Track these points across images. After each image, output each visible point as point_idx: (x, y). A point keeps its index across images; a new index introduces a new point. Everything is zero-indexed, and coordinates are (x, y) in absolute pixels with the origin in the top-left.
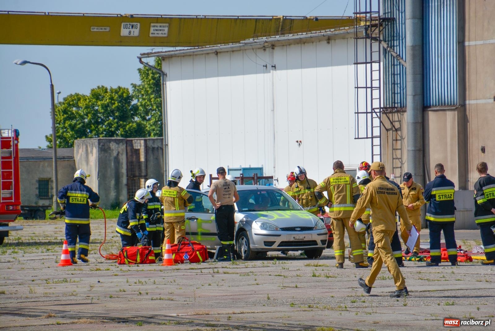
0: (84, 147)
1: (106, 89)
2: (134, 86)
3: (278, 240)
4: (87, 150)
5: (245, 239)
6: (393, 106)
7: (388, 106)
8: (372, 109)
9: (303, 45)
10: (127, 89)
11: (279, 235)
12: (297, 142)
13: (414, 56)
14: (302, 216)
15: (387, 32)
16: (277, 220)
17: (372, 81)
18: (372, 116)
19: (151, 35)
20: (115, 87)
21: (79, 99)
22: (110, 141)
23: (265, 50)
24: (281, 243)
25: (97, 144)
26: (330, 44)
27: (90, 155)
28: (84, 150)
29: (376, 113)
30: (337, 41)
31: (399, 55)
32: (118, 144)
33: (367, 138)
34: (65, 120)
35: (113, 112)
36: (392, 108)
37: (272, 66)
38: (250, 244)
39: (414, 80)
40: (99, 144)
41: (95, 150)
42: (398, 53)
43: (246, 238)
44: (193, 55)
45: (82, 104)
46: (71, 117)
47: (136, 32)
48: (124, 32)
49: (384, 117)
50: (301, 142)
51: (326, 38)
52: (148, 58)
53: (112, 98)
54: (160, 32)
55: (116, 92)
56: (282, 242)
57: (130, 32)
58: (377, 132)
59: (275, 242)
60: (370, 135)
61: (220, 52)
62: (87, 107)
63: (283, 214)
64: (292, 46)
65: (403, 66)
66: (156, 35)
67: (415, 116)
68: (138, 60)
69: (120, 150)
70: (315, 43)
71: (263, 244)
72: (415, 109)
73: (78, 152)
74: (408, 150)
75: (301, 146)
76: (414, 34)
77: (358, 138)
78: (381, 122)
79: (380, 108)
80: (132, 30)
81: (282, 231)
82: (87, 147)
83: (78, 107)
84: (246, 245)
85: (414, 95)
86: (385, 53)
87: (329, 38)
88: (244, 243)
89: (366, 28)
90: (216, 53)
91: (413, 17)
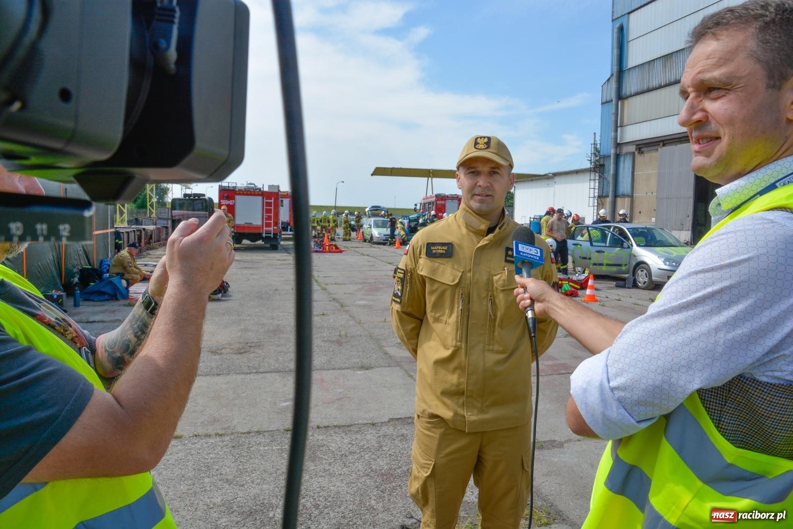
5: (645, 271)
7: (600, 196)
8: (595, 196)
9: (566, 175)
13: (613, 178)
15: (601, 169)
17: (595, 186)
18: (594, 199)
29: (596, 198)
30: (580, 173)
36: (602, 196)
37: (555, 182)
38: (651, 277)
39: (613, 186)
42: (606, 177)
43: (647, 271)
44: (524, 181)
49: (599, 199)
58: (596, 204)
64: (562, 175)
65: (608, 181)
67: (612, 199)
72: (612, 197)
76: (614, 169)
79: (598, 196)
84: (647, 277)
85: (613, 192)
86: (600, 177)
87: (577, 172)
88: (644, 274)
89: (594, 168)
90: (532, 180)
91: (614, 164)
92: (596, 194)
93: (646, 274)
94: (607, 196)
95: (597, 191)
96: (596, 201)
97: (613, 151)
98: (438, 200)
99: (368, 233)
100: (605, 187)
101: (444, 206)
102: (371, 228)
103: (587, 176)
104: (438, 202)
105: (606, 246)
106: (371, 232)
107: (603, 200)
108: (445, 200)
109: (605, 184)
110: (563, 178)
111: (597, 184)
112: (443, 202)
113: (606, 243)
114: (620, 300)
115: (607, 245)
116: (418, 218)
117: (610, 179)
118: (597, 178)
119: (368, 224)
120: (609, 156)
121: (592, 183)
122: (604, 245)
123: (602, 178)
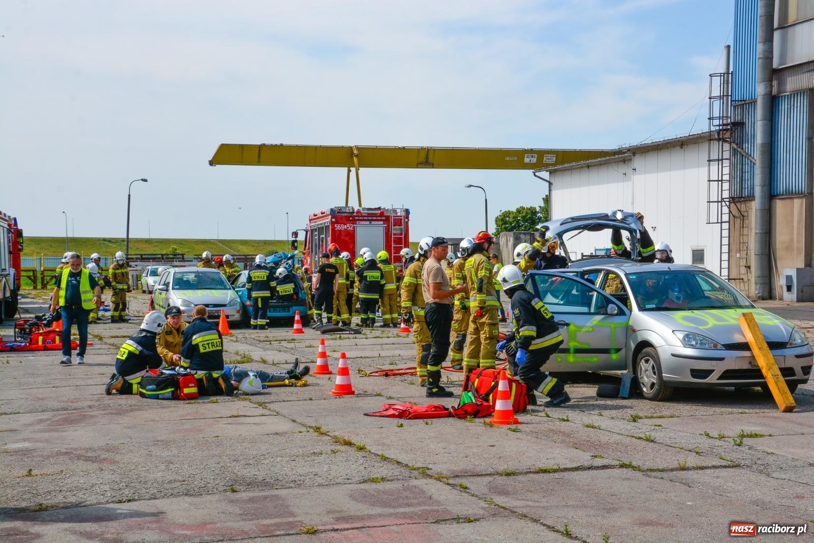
0: (506, 237)
1: (524, 208)
2: (540, 207)
3: (719, 368)
4: (507, 239)
5: (652, 362)
6: (740, 196)
7: (736, 196)
8: (722, 199)
9: (659, 151)
10: (535, 208)
11: (722, 359)
12: (653, 228)
13: (763, 153)
14: (761, 320)
15: (736, 135)
16: (715, 329)
17: (722, 175)
18: (721, 205)
19: (544, 162)
20: (529, 207)
21: (510, 213)
22: (521, 233)
23: (624, 162)
24: (724, 373)
25: (512, 235)
26: (683, 149)
27: (509, 242)
28: (506, 238)
29: (725, 202)
30: (689, 146)
31: (748, 154)
32: (525, 235)
33: (718, 223)
34: (502, 224)
35: (528, 220)
36: (739, 198)
37: (633, 169)
38: (662, 373)
39: (763, 173)
40: (514, 235)
41: (512, 239)
42: (747, 152)
43: (654, 361)
44: (571, 169)
45: (511, 216)
46: (505, 223)
47: (534, 160)
48: (527, 160)
49: (732, 205)
50: (655, 228)
51: (680, 143)
52: (539, 173)
53: (527, 213)
54: (550, 160)
55: (530, 209)
56: (727, 372)
57: (530, 161)
58: (726, 218)
59: (712, 371)
60: (719, 221)
61: (591, 166)
62: (514, 217)
63: (723, 316)
64: (650, 153)
65: (751, 162)
66: (547, 162)
67: (762, 203)
68: (533, 174)
69: (526, 239)
70: (670, 149)
71: (690, 376)
72: (763, 197)
73: (502, 240)
74: (756, 233)
75: (656, 231)
76: (764, 132)
77: (709, 223)
78: (730, 211)
79: (730, 198)
80: (532, 159)
81: (726, 350)
82: (507, 237)
83: (509, 218)
84: (654, 373)
85: (763, 186)
86: (734, 152)
87: (682, 143)
88: (650, 368)
89: (719, 132)
90: (588, 166)
91: (764, 119)
92: (726, 194)
93: (653, 367)
94: (751, 198)
95: (726, 186)
96: (726, 210)
97: (760, 90)
98: (337, 222)
99: (161, 304)
100: (746, 176)
101: (352, 235)
102: (167, 290)
103: (702, 153)
104: (338, 227)
105: (589, 313)
106: (167, 299)
107: (743, 207)
108: (354, 221)
109: (747, 168)
110: (651, 160)
111: (726, 170)
112: (349, 226)
113: (589, 306)
114: (568, 420)
115: (592, 310)
116: (277, 264)
117: (757, 156)
118: (726, 155)
119: (162, 282)
120: (754, 102)
121: (714, 167)
122: (585, 309)
123: (739, 156)
